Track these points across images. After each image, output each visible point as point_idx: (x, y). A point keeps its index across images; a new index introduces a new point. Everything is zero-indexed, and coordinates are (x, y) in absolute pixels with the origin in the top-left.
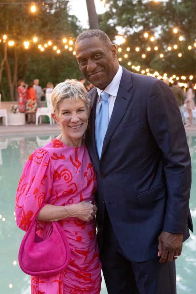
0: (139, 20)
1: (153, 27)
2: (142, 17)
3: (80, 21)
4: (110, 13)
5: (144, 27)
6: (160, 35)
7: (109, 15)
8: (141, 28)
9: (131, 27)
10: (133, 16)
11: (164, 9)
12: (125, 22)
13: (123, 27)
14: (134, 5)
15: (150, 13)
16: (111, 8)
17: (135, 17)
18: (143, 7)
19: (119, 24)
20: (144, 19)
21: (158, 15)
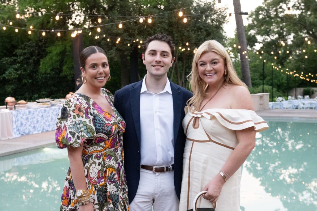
0: (276, 30)
1: (286, 35)
2: (277, 28)
3: (225, 32)
4: (253, 25)
5: (279, 35)
6: (292, 41)
7: (251, 27)
8: (277, 36)
9: (268, 35)
10: (270, 27)
11: (297, 20)
12: (263, 32)
13: (262, 36)
14: (272, 18)
15: (284, 24)
16: (253, 21)
17: (272, 28)
18: (279, 20)
19: (258, 33)
20: (279, 29)
21: (292, 25)
